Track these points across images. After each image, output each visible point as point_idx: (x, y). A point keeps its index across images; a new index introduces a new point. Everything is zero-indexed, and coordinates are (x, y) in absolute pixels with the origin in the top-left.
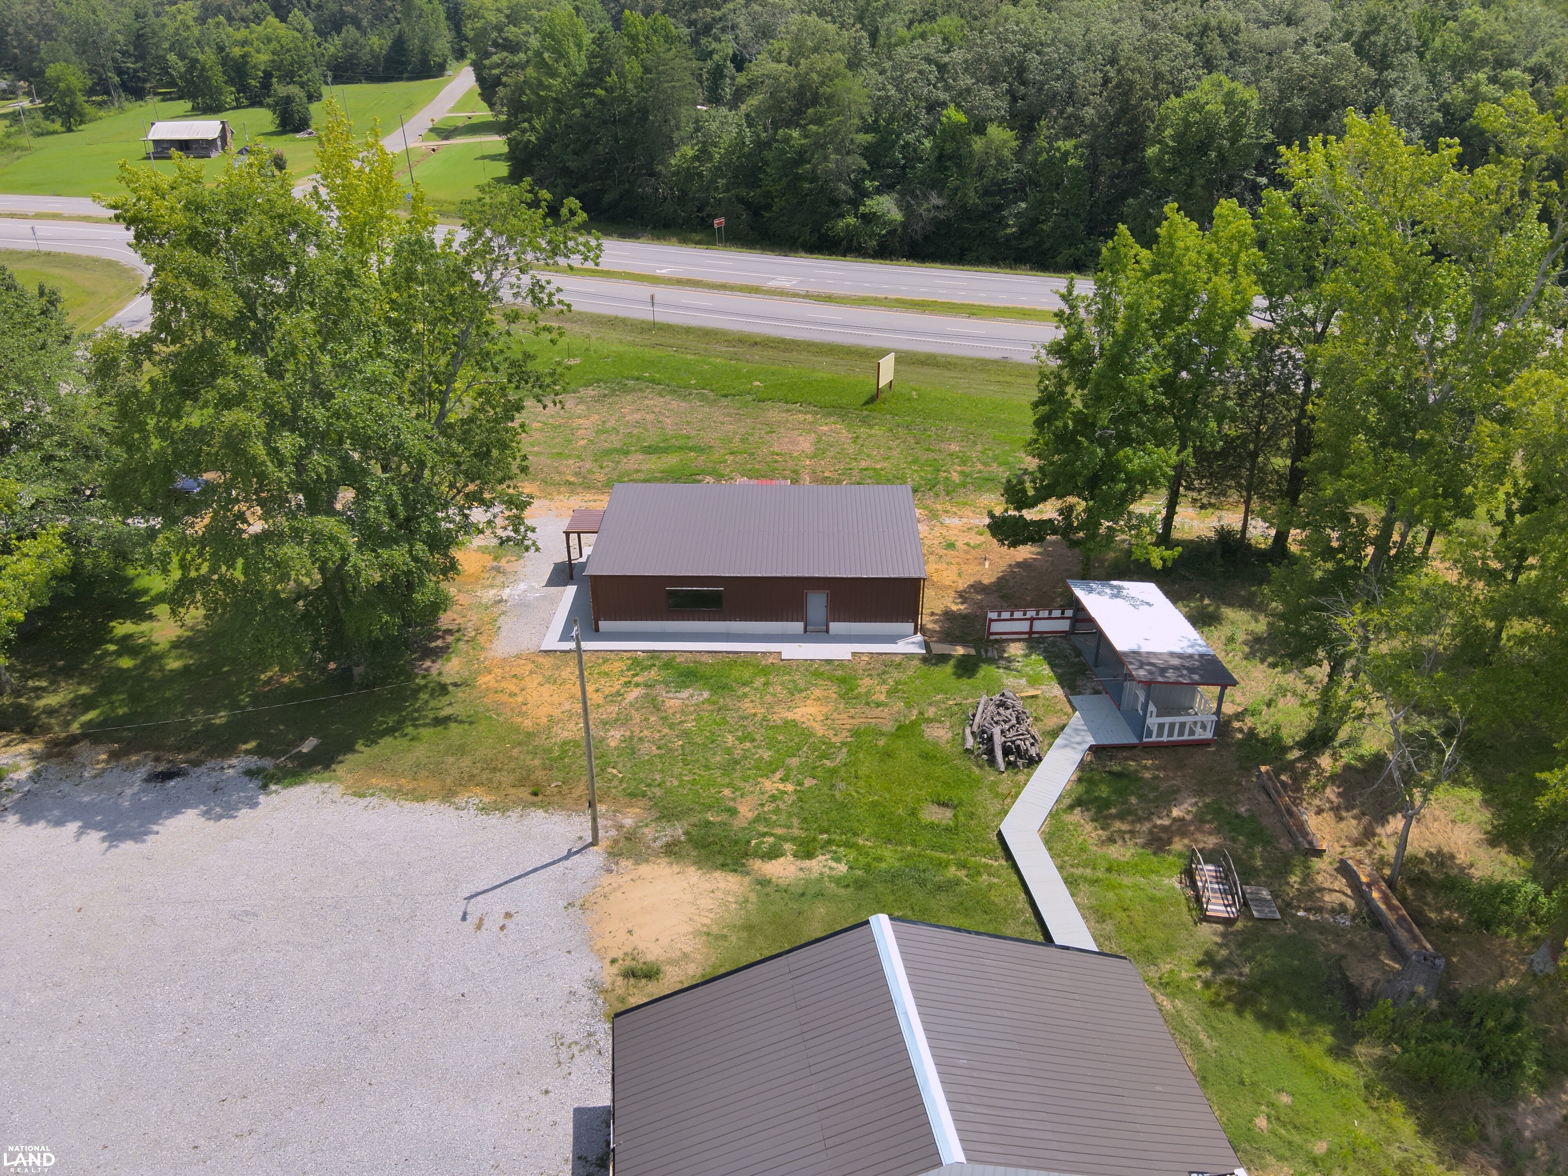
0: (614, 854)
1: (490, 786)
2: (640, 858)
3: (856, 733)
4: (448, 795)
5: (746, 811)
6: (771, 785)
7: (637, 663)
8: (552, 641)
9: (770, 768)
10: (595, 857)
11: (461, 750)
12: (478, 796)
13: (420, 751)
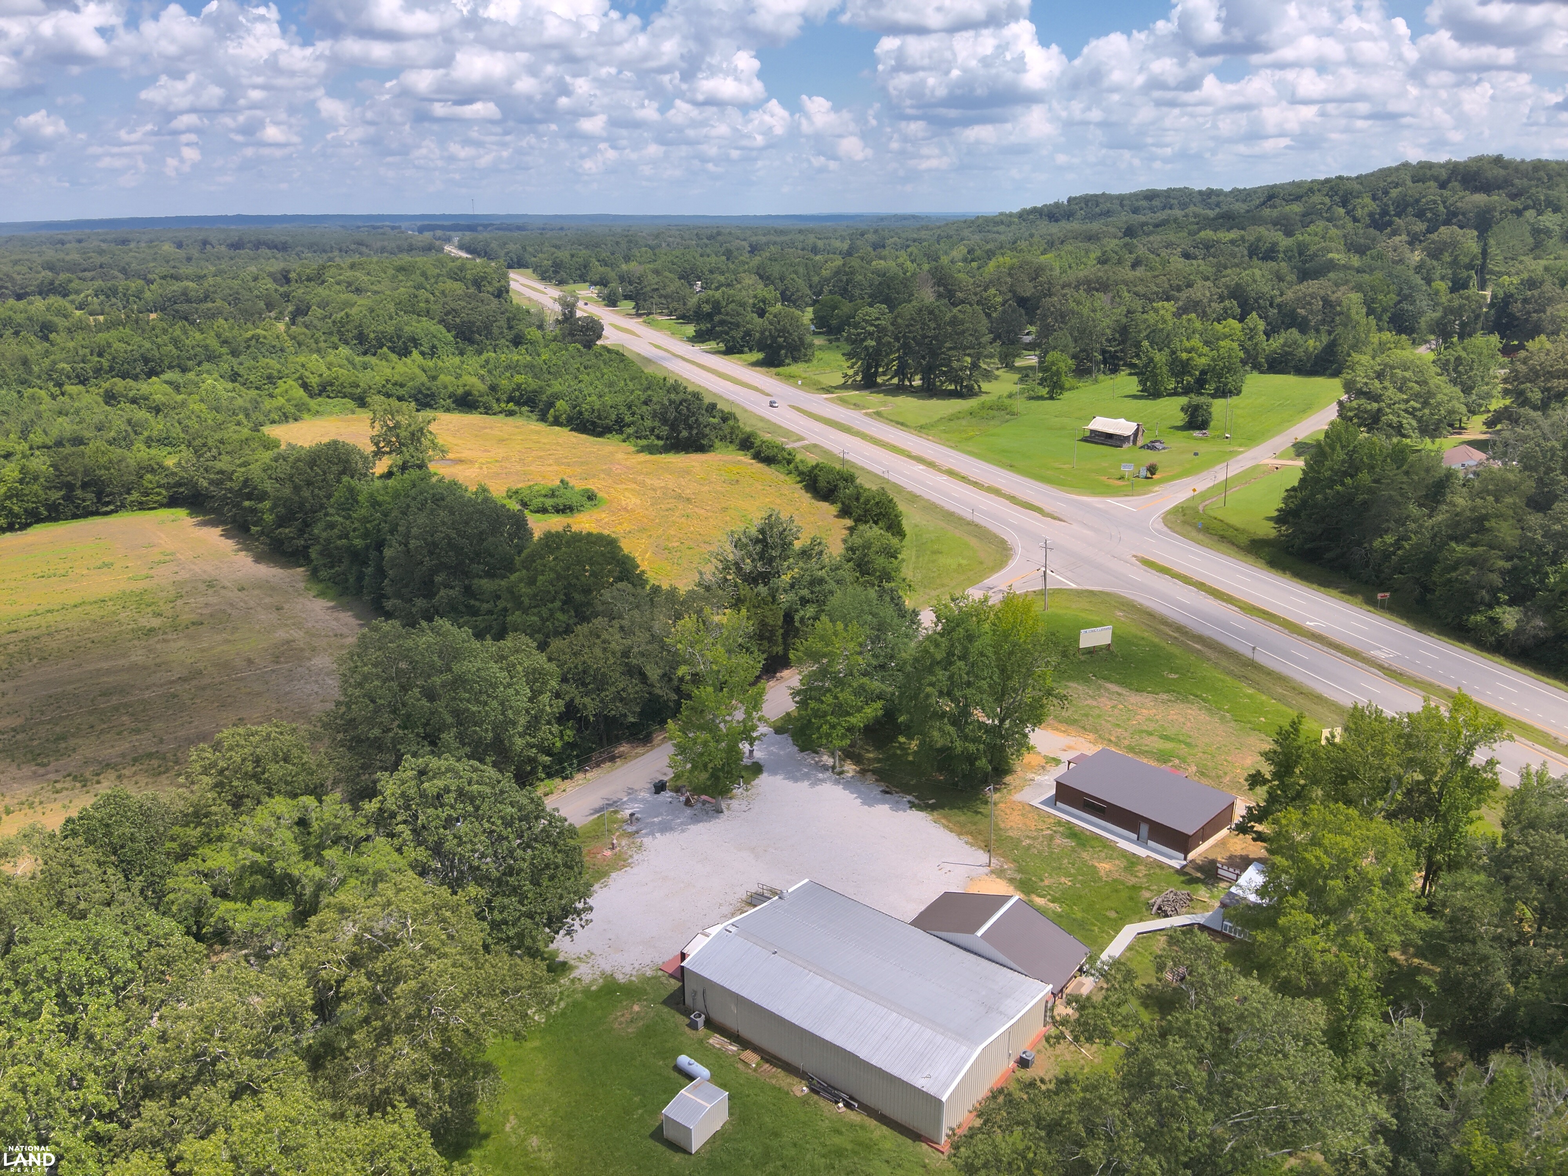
0: (992, 872)
1: (975, 838)
2: (999, 877)
3: (1115, 881)
4: (959, 834)
5: (1046, 882)
6: (1063, 880)
7: (1059, 823)
8: (1036, 803)
9: (1070, 875)
10: (987, 870)
11: (975, 824)
12: (969, 839)
13: (963, 818)
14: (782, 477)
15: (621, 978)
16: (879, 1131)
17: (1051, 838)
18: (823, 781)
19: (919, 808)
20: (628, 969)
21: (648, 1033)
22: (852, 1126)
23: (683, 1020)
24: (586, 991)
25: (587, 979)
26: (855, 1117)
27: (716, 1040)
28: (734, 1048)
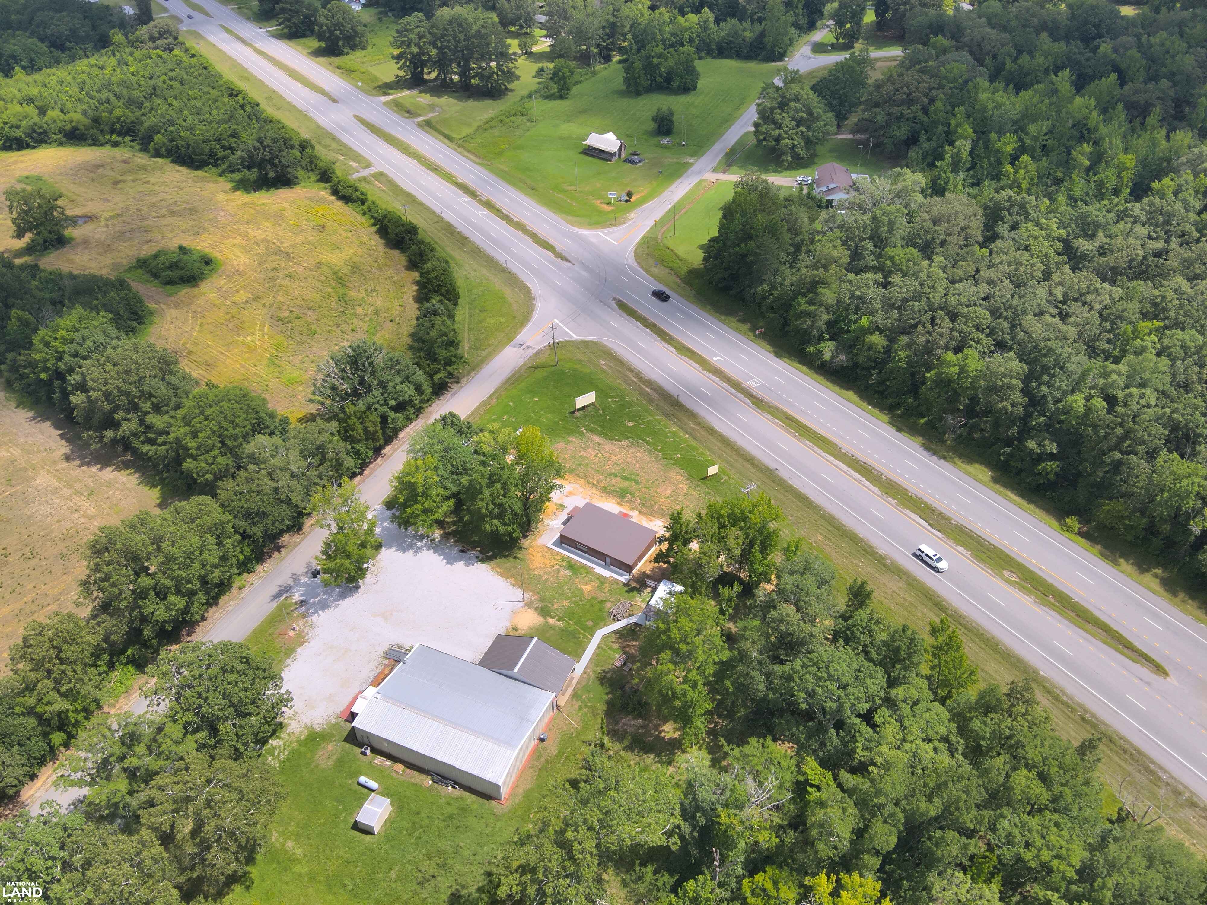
0: (525, 605)
1: (515, 579)
2: (530, 608)
3: (592, 598)
4: (507, 578)
5: (556, 606)
6: (565, 602)
7: (564, 558)
8: (549, 544)
9: (568, 598)
10: (522, 604)
11: (515, 567)
12: (512, 580)
13: (508, 564)
14: (359, 218)
15: (318, 728)
16: (470, 798)
17: (558, 571)
18: (421, 548)
19: (483, 561)
20: (320, 721)
21: (340, 763)
22: (456, 799)
23: (357, 750)
24: (299, 741)
25: (297, 731)
26: (459, 793)
27: (379, 760)
28: (389, 763)
